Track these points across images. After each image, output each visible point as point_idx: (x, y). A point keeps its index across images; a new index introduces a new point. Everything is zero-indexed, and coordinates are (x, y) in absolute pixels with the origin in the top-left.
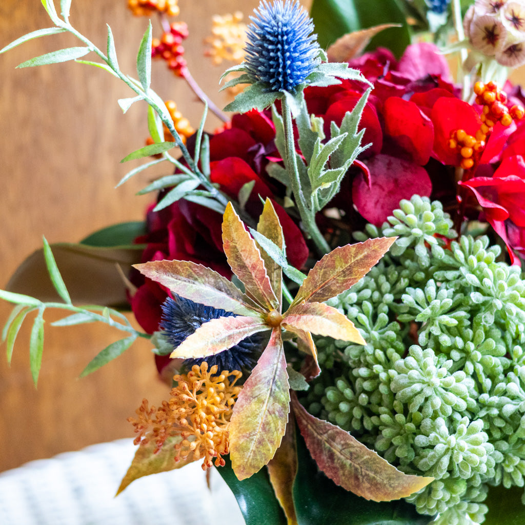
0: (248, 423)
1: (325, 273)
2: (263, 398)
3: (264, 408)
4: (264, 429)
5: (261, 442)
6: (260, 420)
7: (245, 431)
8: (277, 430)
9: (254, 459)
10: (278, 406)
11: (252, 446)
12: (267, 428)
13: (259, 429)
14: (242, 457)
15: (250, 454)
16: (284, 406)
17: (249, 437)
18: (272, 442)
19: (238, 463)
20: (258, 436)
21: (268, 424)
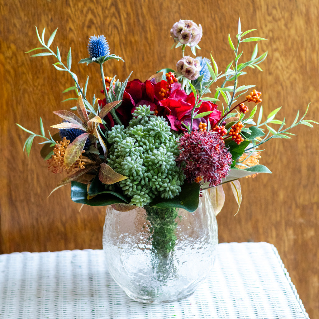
0: (71, 151)
1: (103, 112)
2: (77, 145)
3: (77, 147)
4: (75, 153)
5: (73, 157)
6: (74, 151)
7: (70, 153)
8: (79, 153)
9: (71, 161)
10: (81, 147)
11: (71, 157)
12: (76, 153)
13: (74, 153)
14: (67, 160)
15: (70, 160)
16: (82, 147)
17: (70, 155)
18: (76, 157)
19: (66, 162)
20: (73, 155)
21: (77, 152)
